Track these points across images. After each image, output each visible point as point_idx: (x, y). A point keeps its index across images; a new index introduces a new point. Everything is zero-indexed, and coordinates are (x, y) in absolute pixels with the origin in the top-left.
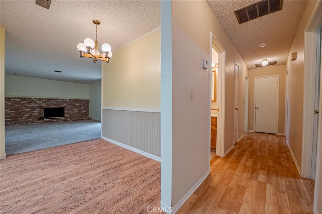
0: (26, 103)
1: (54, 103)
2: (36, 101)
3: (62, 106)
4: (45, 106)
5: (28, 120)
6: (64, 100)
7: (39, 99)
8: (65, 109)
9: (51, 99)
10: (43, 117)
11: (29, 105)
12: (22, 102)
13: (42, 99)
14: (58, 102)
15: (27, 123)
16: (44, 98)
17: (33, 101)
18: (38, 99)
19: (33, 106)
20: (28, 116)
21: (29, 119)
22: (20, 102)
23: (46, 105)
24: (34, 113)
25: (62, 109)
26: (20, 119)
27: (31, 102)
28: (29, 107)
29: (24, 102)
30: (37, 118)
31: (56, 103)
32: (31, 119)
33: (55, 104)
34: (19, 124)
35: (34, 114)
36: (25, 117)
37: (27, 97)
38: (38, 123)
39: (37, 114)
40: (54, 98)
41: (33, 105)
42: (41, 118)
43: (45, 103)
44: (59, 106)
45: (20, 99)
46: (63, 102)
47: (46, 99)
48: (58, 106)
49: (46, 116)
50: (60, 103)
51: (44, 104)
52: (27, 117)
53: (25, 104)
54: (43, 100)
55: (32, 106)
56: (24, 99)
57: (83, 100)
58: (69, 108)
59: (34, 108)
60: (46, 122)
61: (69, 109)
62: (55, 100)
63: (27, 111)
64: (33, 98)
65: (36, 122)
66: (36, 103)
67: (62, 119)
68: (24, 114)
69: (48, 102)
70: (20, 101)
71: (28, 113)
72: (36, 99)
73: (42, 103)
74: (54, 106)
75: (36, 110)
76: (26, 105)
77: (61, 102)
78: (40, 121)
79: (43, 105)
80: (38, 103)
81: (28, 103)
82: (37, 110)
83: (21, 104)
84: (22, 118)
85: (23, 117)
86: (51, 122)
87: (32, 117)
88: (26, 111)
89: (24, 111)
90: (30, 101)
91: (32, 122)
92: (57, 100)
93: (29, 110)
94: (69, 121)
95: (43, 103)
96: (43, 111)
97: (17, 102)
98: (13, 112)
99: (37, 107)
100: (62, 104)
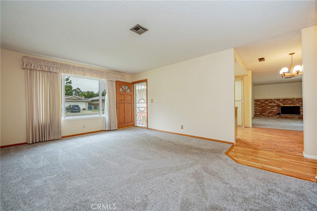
0: (268, 102)
1: (289, 102)
2: (275, 101)
4: (282, 105)
5: (269, 115)
6: (300, 100)
7: (277, 100)
8: (301, 108)
9: (287, 99)
10: (280, 113)
11: (270, 104)
12: (265, 102)
13: (280, 99)
15: (268, 117)
16: (281, 98)
17: (273, 101)
19: (272, 105)
21: (270, 114)
23: (282, 104)
24: (273, 110)
25: (298, 108)
27: (271, 102)
28: (270, 105)
30: (275, 114)
31: (291, 102)
32: (271, 114)
33: (291, 103)
34: (263, 117)
35: (273, 111)
36: (268, 113)
37: (269, 99)
39: (276, 111)
40: (290, 98)
42: (279, 114)
43: (282, 102)
45: (264, 100)
47: (282, 99)
48: (293, 104)
49: (282, 113)
50: (295, 102)
52: (269, 112)
56: (266, 100)
59: (273, 107)
60: (282, 118)
62: (290, 99)
64: (273, 99)
65: (275, 117)
66: (275, 103)
67: (297, 116)
68: (267, 110)
69: (284, 101)
71: (269, 110)
72: (274, 99)
74: (290, 104)
76: (268, 104)
77: (297, 101)
78: (277, 116)
79: (280, 104)
81: (269, 102)
82: (276, 108)
84: (265, 113)
86: (286, 118)
89: (267, 108)
91: (272, 116)
92: (293, 100)
93: (270, 107)
95: (280, 102)
96: (280, 109)
97: (263, 102)
98: (260, 108)
99: (276, 105)
100: (298, 103)
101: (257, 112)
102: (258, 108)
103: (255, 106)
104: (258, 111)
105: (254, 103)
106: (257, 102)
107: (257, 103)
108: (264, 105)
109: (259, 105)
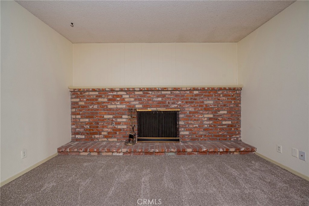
0: (106, 100)
1: (155, 99)
2: (124, 96)
3: (173, 108)
4: (139, 107)
5: (110, 140)
6: (178, 92)
7: (128, 91)
8: (181, 116)
9: (151, 90)
10: (135, 135)
11: (112, 107)
12: (100, 100)
13: (134, 90)
14: (164, 96)
16: (137, 87)
17: (118, 96)
18: (125, 91)
19: (117, 109)
20: (109, 130)
21: (111, 137)
22: (97, 100)
23: (141, 106)
24: (119, 123)
25: (174, 116)
26: (97, 136)
27: (113, 99)
28: (111, 109)
29: (104, 98)
30: (123, 138)
31: (160, 99)
32: (115, 137)
33: (159, 102)
34: (86, 154)
35: (119, 127)
36: (105, 133)
38: (121, 154)
39: (125, 127)
41: (119, 106)
42: (132, 137)
43: (139, 100)
44: (167, 106)
45: (97, 93)
46: (177, 96)
47: (141, 90)
48: (164, 106)
49: (140, 133)
50: (168, 98)
51: (137, 102)
52: (109, 133)
53: (104, 103)
54: (136, 93)
55: (115, 106)
56: (102, 92)
57: (225, 89)
58: (190, 112)
59: (118, 114)
61: (189, 117)
62: (158, 90)
63: (109, 119)
64: (118, 88)
65: (117, 152)
66: (123, 101)
68: (103, 127)
69: (145, 96)
70: (97, 96)
71: (109, 124)
72: (121, 90)
73: (133, 99)
74: (157, 107)
75: (124, 116)
76: (107, 106)
77: (172, 96)
78: (126, 149)
79: (134, 105)
80: (126, 100)
81: (109, 100)
83: (98, 103)
84: (100, 134)
85: (103, 133)
87: (116, 133)
88: (106, 119)
89: (103, 120)
90: (113, 96)
92: (163, 93)
93: (111, 116)
94: (190, 153)
95: (135, 100)
96: (136, 120)
97: (93, 100)
98: (87, 120)
99: (125, 110)
100: (174, 103)
101: (78, 133)
102: (82, 120)
103: (73, 113)
104: (82, 130)
105: (69, 101)
106: (77, 97)
107: (78, 100)
108: (96, 107)
109: (83, 107)
